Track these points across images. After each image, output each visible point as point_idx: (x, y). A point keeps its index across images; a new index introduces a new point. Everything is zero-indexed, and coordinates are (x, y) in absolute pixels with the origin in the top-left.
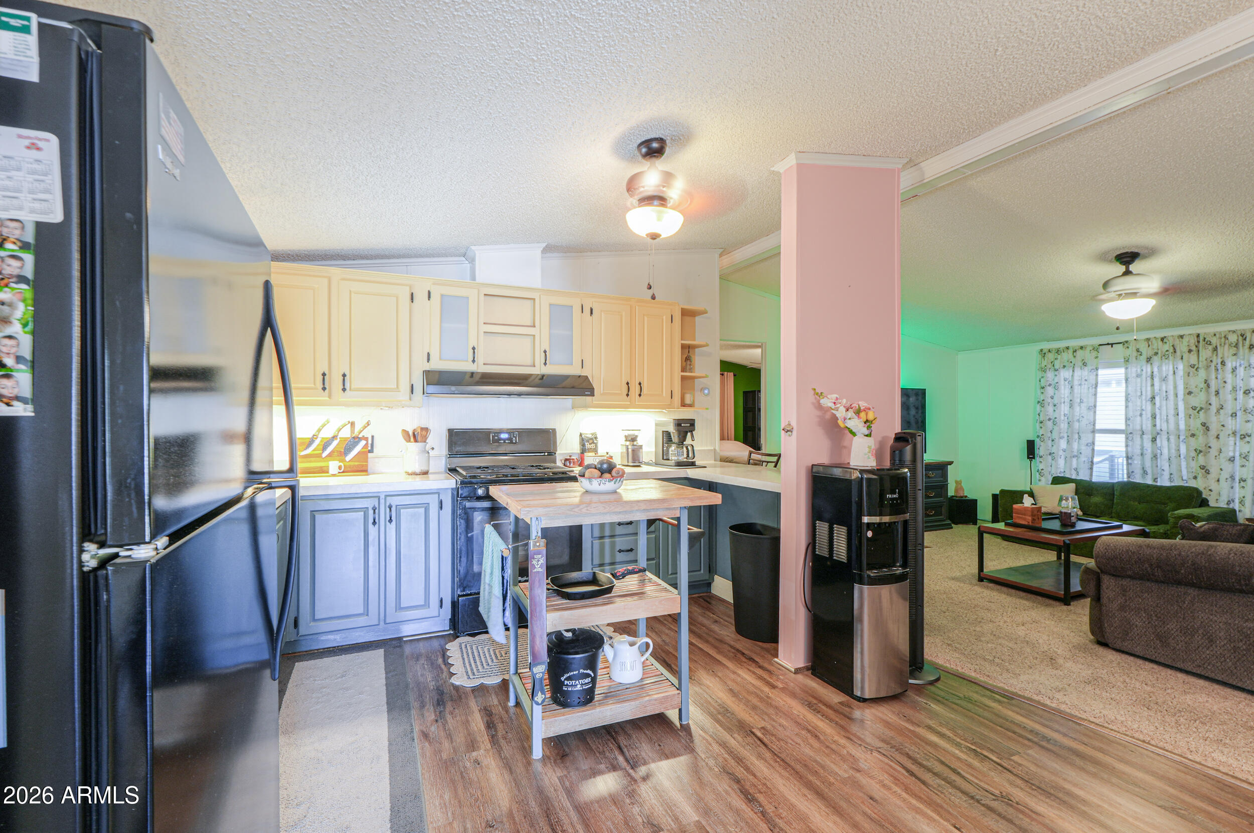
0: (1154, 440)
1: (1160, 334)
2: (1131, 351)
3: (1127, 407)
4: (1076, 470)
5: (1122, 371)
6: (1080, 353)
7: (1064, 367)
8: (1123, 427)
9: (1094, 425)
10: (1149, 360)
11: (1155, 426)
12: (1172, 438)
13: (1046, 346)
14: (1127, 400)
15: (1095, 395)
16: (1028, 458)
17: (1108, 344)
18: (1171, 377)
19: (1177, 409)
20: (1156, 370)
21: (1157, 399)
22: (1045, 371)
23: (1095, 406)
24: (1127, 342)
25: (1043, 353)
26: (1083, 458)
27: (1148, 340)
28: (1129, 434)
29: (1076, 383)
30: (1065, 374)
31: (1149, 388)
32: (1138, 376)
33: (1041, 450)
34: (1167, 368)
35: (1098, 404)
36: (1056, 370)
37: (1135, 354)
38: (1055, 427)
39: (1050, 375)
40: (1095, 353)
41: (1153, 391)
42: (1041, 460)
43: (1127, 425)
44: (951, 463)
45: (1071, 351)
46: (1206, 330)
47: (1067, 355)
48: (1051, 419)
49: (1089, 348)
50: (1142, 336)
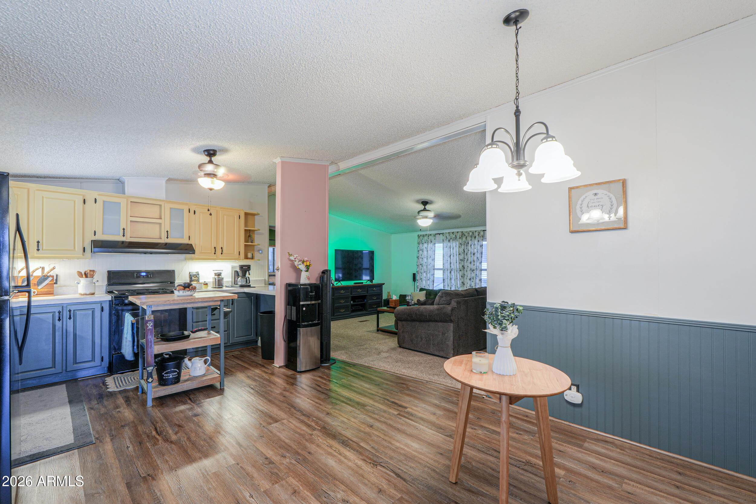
0: (451, 272)
1: (452, 231)
2: (444, 238)
3: (443, 259)
4: (429, 285)
5: (442, 245)
6: (430, 237)
7: (425, 242)
8: (442, 267)
9: (434, 267)
10: (449, 241)
11: (451, 267)
12: (456, 271)
13: (419, 233)
14: (443, 257)
15: (434, 254)
16: (413, 281)
17: (438, 234)
18: (455, 248)
19: (456, 260)
20: (451, 245)
21: (451, 256)
22: (419, 244)
23: (434, 259)
24: (443, 233)
25: (419, 236)
26: (431, 280)
27: (449, 233)
28: (444, 270)
29: (429, 249)
30: (426, 245)
31: (449, 252)
32: (446, 247)
33: (418, 278)
34: (454, 244)
35: (435, 258)
36: (423, 244)
37: (445, 238)
38: (422, 268)
39: (421, 245)
40: (434, 237)
41: (450, 253)
42: (417, 281)
43: (443, 267)
44: (384, 284)
45: (427, 236)
46: (464, 230)
47: (426, 238)
48: (421, 264)
49: (433, 235)
50: (448, 231)
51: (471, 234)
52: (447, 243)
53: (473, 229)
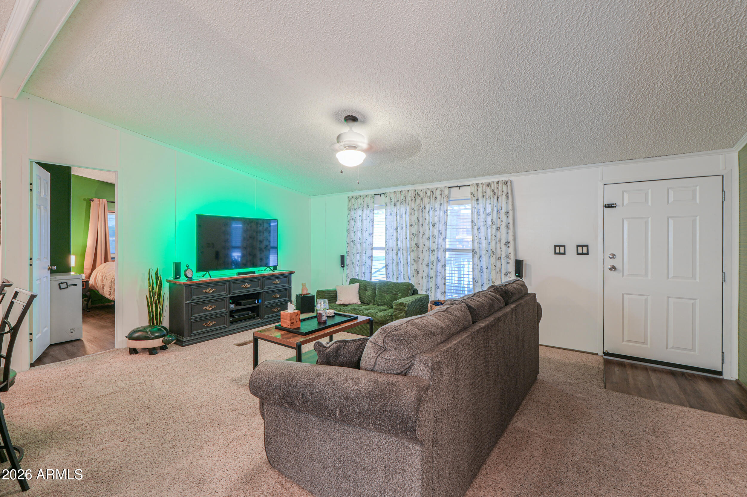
0: (397, 254)
1: (399, 189)
2: (387, 200)
3: (386, 233)
4: (364, 273)
5: (384, 211)
6: (366, 199)
7: (359, 208)
8: (384, 246)
9: (372, 245)
10: (395, 205)
11: (397, 245)
12: (405, 252)
13: (351, 194)
14: (386, 229)
15: (373, 226)
16: (341, 266)
17: (378, 194)
18: (404, 216)
19: (406, 235)
20: (398, 211)
21: (399, 228)
22: (350, 210)
23: (373, 233)
24: (386, 193)
25: (350, 199)
26: (367, 266)
27: (395, 192)
28: (387, 250)
29: (364, 218)
30: (359, 212)
31: (395, 222)
32: (391, 214)
33: (347, 262)
34: (403, 210)
35: (374, 232)
36: (355, 210)
37: (389, 201)
38: (355, 247)
39: (353, 212)
40: (372, 200)
41: (397, 224)
42: (347, 267)
43: (386, 245)
44: (293, 272)
45: (362, 198)
46: (418, 187)
47: (360, 201)
48: (352, 241)
49: (370, 196)
50: (392, 190)
51: (429, 193)
52: (391, 207)
53: (433, 186)
